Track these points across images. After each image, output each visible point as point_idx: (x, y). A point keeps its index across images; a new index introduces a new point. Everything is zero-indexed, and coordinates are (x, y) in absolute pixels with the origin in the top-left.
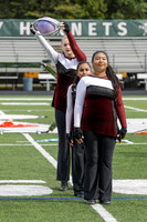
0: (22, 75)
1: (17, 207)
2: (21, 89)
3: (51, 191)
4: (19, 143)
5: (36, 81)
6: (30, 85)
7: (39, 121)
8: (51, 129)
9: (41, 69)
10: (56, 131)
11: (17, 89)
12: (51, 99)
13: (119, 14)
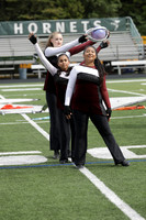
0: (17, 66)
1: (19, 173)
2: (18, 78)
3: (46, 160)
4: (18, 122)
5: (30, 71)
6: (25, 75)
7: (33, 103)
8: (44, 109)
9: (34, 61)
10: (47, 110)
11: (14, 78)
12: (43, 85)
13: (94, 14)
